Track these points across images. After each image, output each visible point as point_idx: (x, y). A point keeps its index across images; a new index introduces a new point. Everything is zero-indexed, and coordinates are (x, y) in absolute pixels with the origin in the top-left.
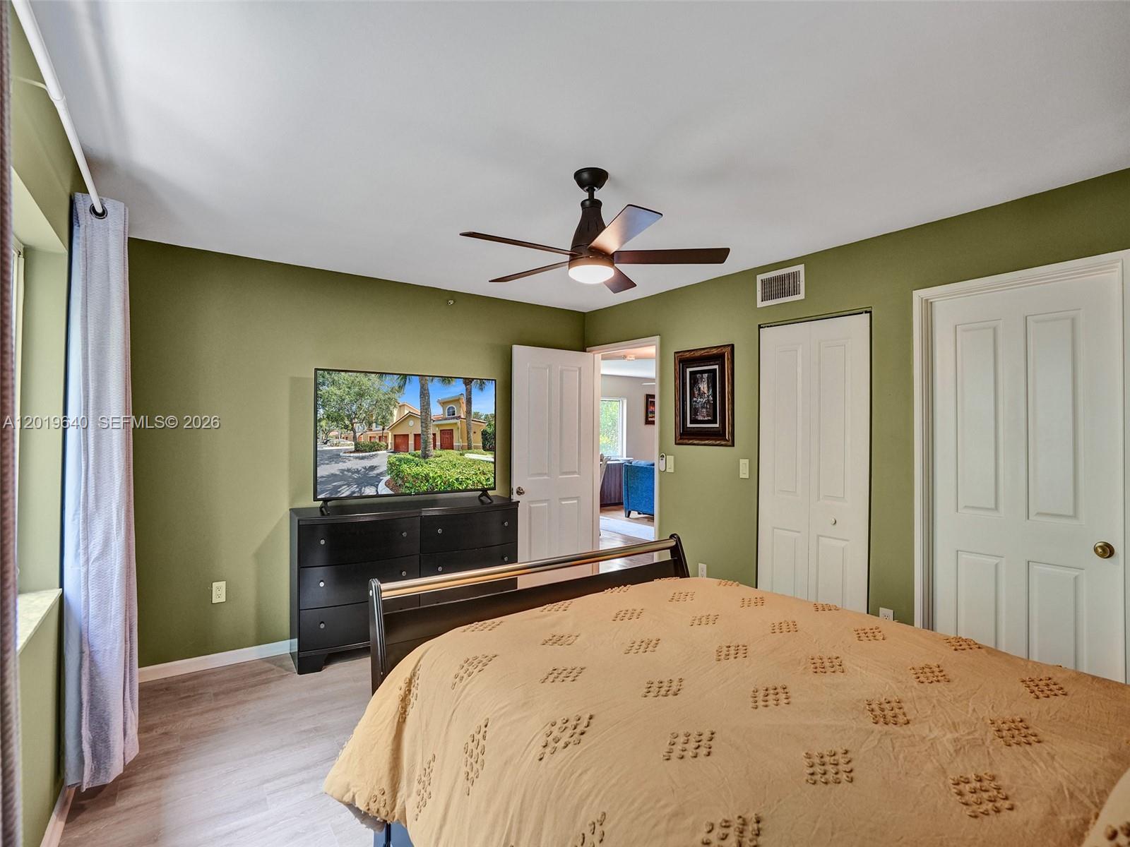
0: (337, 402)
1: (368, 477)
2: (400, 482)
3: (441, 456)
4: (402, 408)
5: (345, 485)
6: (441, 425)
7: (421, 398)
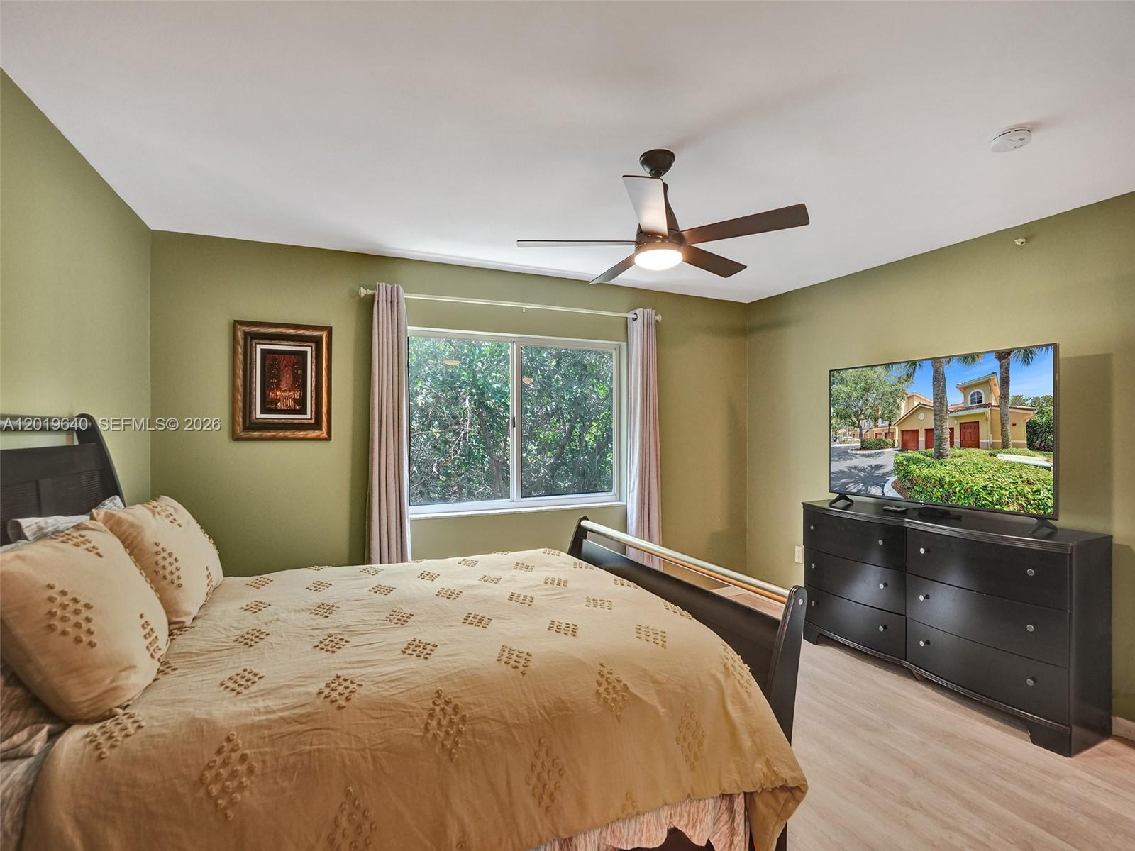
0: (845, 399)
1: (874, 477)
2: (908, 485)
3: (961, 456)
4: (911, 399)
5: (851, 482)
6: (962, 416)
7: (934, 385)
